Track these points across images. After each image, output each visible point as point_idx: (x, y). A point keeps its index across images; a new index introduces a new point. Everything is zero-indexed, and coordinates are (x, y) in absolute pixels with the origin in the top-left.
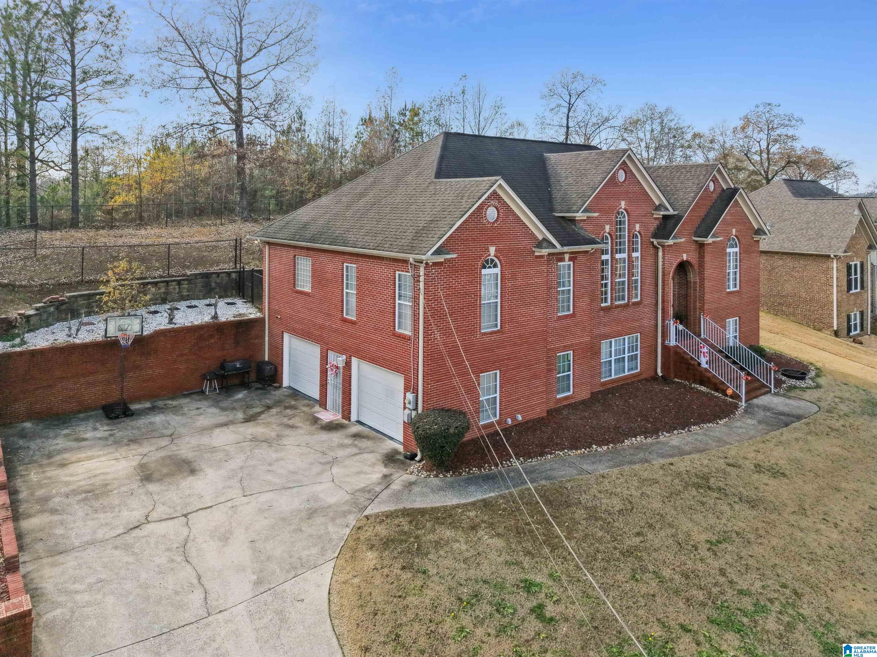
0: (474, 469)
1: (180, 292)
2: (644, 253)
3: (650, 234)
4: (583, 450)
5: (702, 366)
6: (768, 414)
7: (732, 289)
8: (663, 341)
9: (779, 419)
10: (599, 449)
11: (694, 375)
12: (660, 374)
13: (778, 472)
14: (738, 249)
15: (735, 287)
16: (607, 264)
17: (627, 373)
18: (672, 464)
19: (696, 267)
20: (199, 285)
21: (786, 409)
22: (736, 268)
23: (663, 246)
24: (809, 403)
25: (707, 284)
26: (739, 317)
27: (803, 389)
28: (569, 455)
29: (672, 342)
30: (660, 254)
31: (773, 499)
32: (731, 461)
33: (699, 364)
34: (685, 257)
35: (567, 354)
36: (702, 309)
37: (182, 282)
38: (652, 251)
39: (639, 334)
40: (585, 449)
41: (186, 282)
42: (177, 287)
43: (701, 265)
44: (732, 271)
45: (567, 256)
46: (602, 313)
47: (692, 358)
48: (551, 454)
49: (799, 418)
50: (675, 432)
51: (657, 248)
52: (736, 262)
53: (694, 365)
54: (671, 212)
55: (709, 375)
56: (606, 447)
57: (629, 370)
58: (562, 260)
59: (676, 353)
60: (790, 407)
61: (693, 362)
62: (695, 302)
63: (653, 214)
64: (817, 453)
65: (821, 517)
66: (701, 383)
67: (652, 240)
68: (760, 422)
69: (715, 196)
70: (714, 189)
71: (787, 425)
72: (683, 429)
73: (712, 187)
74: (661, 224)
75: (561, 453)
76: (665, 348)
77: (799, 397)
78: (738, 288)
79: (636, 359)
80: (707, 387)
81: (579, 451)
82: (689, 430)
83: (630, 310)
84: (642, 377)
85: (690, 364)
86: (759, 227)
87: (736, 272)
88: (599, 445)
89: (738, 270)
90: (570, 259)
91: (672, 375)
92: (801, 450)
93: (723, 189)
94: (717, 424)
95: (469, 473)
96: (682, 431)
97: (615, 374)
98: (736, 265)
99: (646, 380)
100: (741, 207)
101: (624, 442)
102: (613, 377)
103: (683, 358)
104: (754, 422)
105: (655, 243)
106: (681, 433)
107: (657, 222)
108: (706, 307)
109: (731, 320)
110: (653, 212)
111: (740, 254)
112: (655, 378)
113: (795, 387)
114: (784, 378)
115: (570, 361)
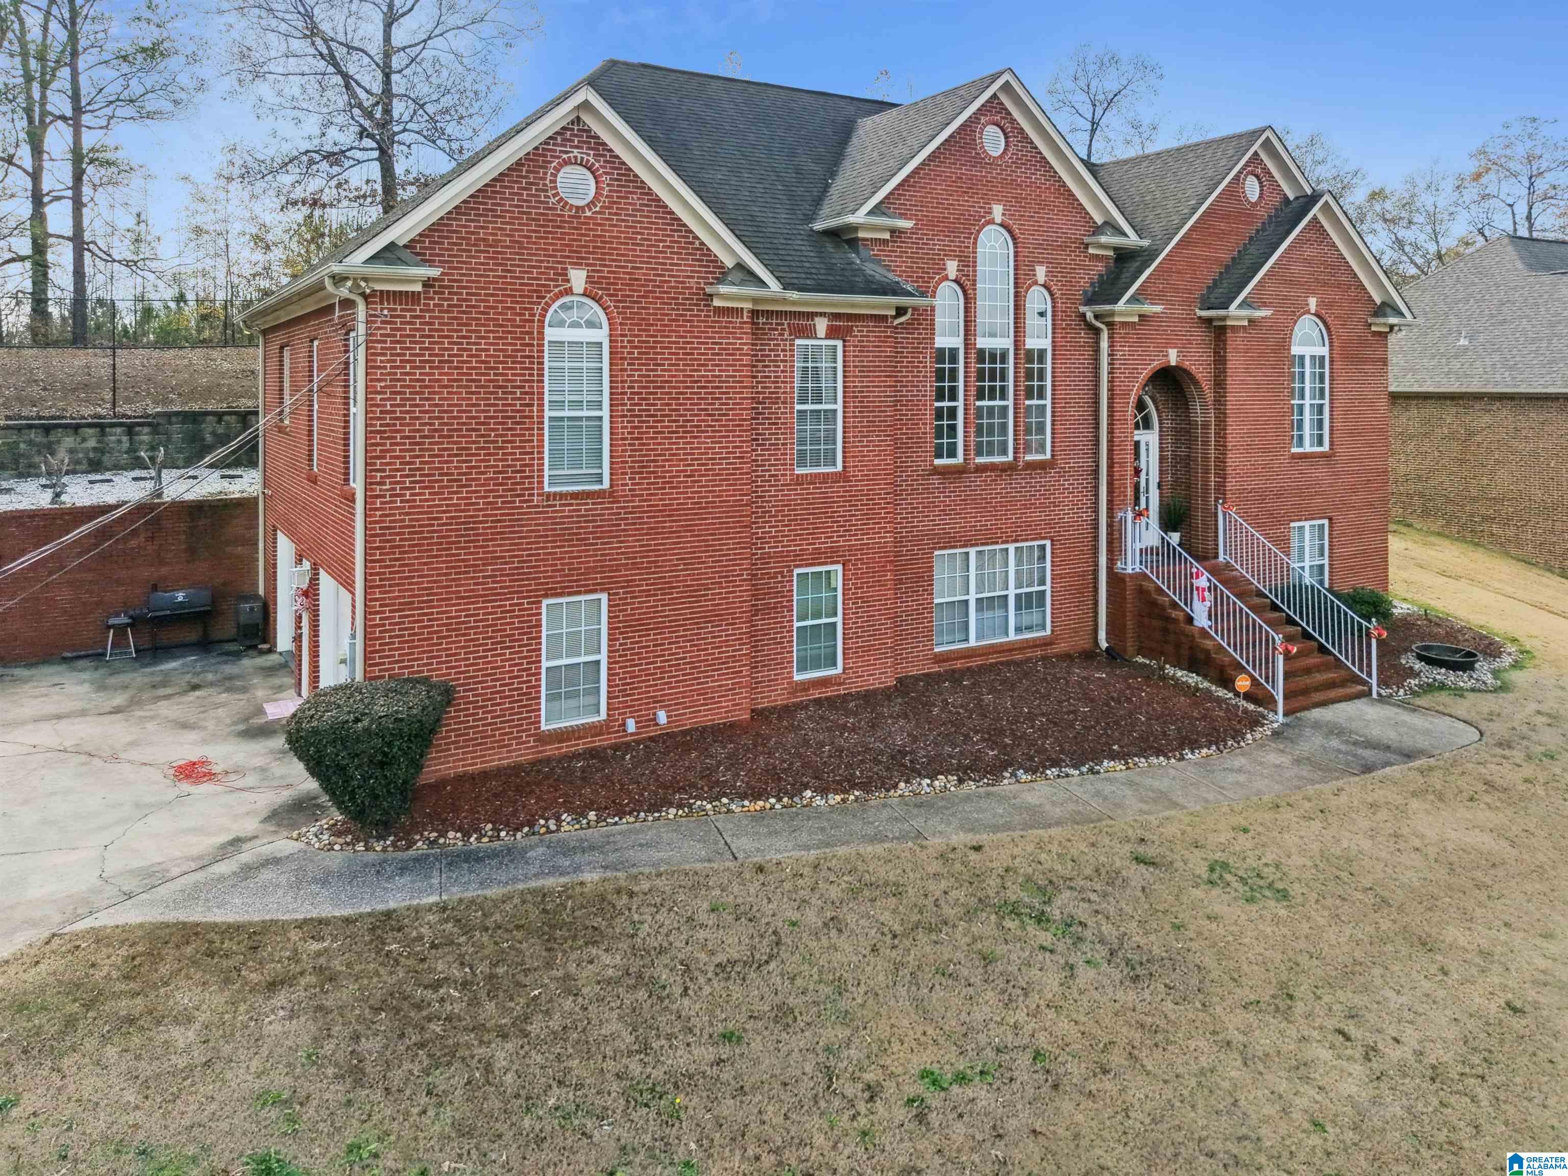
0: (451, 834)
1: (132, 450)
2: (1061, 342)
3: (1079, 294)
4: (773, 800)
5: (1196, 623)
6: (1335, 743)
7: (1308, 447)
8: (1111, 562)
9: (1355, 756)
10: (819, 801)
11: (1178, 646)
12: (1104, 645)
13: (1270, 886)
14: (1327, 348)
15: (1320, 443)
16: (954, 358)
17: (1012, 636)
18: (977, 848)
19: (1207, 387)
20: (176, 437)
21: (1390, 735)
22: (1322, 396)
23: (1110, 325)
24: (1461, 725)
25: (1233, 429)
26: (1330, 519)
27: (1459, 692)
28: (729, 811)
29: (1131, 565)
30: (1104, 344)
31: (1209, 961)
32: (1150, 851)
33: (1190, 620)
34: (1173, 357)
35: (828, 572)
36: (1221, 489)
37: (137, 429)
38: (1084, 337)
39: (1048, 543)
40: (779, 800)
41: (146, 430)
42: (125, 439)
43: (1219, 383)
44: (1307, 402)
45: (821, 326)
46: (936, 480)
47: (1175, 605)
48: (680, 806)
49: (1409, 755)
50: (1050, 772)
51: (1097, 331)
52: (1322, 381)
53: (1176, 621)
54: (1132, 239)
55: (1208, 644)
56: (838, 798)
57: (1018, 630)
58: (810, 333)
59: (1141, 592)
60: (1403, 730)
61: (1174, 614)
62: (1206, 471)
63: (1087, 246)
64: (1417, 843)
65: (1331, 1023)
66: (1193, 666)
67: (1082, 309)
68: (1298, 761)
69: (1262, 213)
70: (1261, 196)
71: (1368, 769)
72: (1075, 767)
73: (1252, 189)
74: (1109, 272)
75: (709, 806)
76: (1115, 579)
77: (1441, 708)
78: (1326, 448)
79: (1042, 604)
80: (1205, 676)
81: (761, 803)
82: (1091, 771)
83: (1019, 481)
84: (1057, 649)
85: (1168, 619)
86: (1385, 299)
87: (1321, 407)
88: (823, 791)
89: (1326, 401)
90: (832, 333)
91: (1130, 650)
92: (1372, 834)
93: (1286, 198)
94: (1182, 758)
95: (432, 843)
96: (1072, 771)
97: (978, 638)
98: (1322, 390)
99: (1067, 657)
100: (1334, 245)
101: (895, 786)
102: (973, 642)
103: (1154, 604)
104: (1285, 760)
105: (1089, 316)
106: (1067, 776)
107: (1100, 267)
108: (1231, 484)
109: (1307, 524)
110: (1087, 240)
111: (1332, 362)
112: (1090, 655)
113: (1442, 687)
114: (1418, 666)
115: (835, 589)
